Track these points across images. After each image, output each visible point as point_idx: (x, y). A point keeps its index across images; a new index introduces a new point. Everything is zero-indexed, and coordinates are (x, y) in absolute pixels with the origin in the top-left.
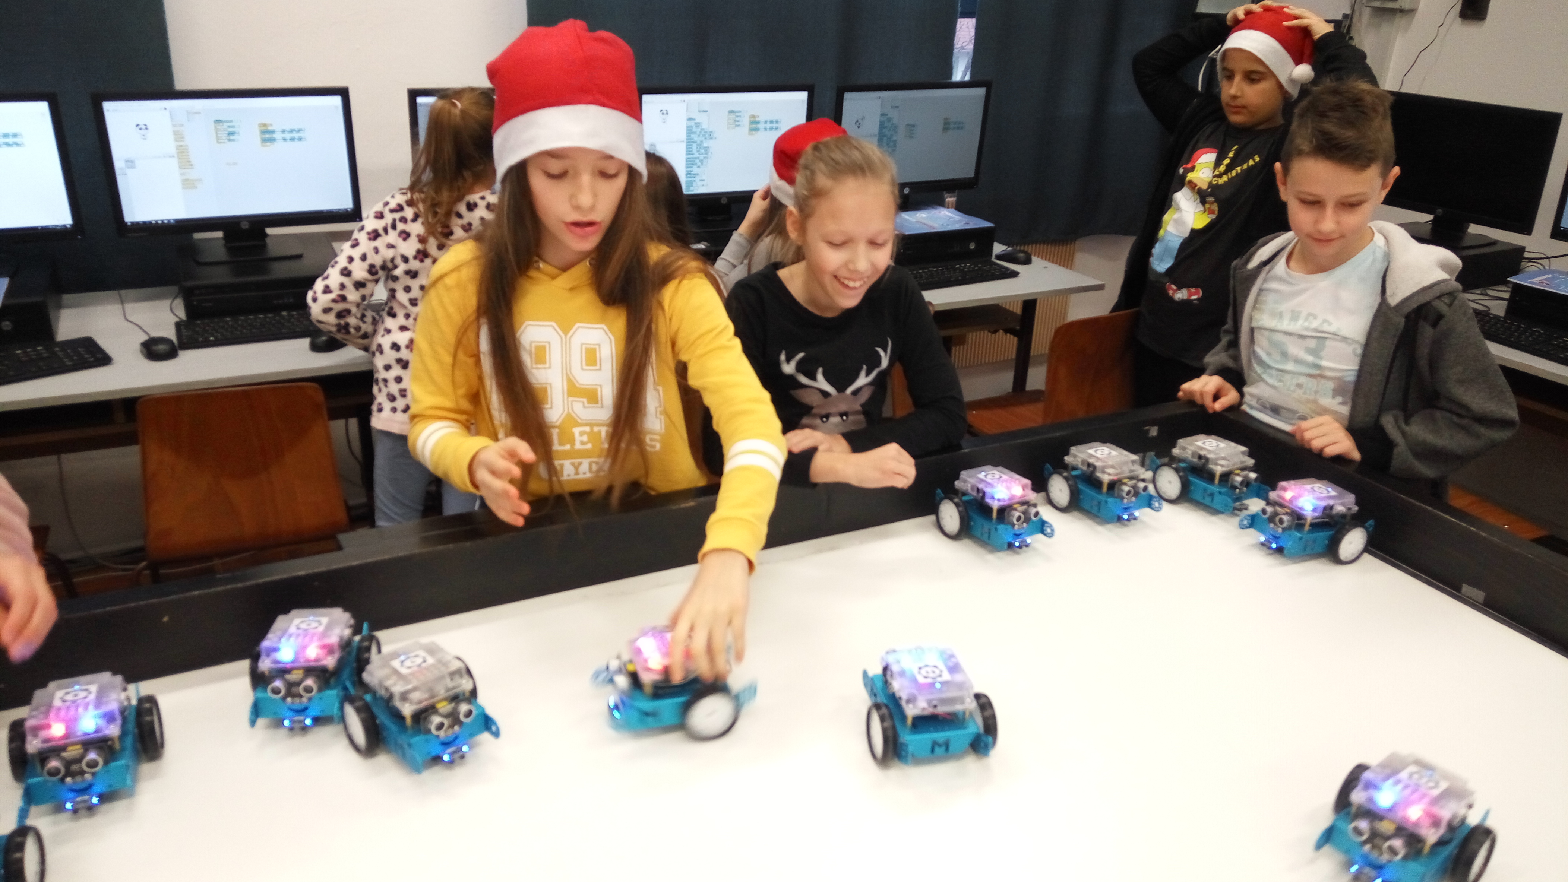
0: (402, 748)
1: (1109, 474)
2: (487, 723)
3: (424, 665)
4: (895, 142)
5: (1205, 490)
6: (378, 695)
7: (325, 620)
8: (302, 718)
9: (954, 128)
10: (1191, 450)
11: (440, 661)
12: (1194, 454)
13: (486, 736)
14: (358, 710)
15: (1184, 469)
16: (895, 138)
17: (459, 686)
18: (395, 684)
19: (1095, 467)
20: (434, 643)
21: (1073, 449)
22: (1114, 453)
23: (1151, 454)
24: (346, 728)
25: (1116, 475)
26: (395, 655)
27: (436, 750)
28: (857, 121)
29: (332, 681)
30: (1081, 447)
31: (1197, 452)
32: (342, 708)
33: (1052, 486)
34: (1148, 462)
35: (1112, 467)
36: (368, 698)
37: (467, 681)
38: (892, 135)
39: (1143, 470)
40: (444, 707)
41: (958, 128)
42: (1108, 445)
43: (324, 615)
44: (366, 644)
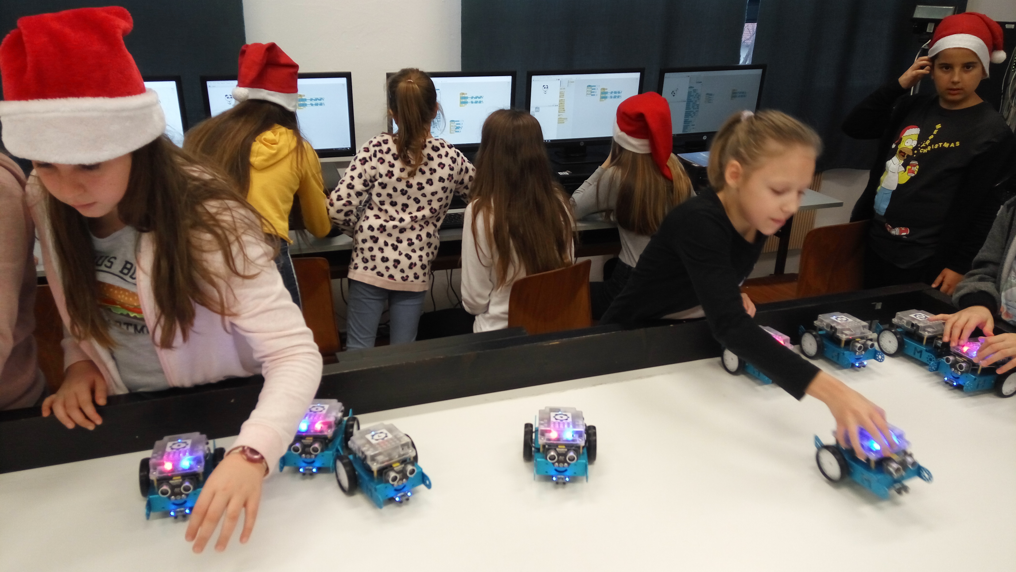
0: (370, 490)
1: (846, 335)
2: (424, 479)
3: (386, 439)
4: (698, 105)
5: (916, 348)
6: (357, 456)
7: (327, 407)
8: (311, 468)
9: (739, 96)
10: (906, 320)
11: (395, 437)
12: (908, 323)
13: (422, 487)
14: (345, 465)
15: (900, 333)
16: (698, 103)
17: (408, 453)
18: (368, 450)
19: (836, 329)
20: (392, 425)
21: (820, 317)
22: (850, 320)
23: (876, 321)
24: (337, 476)
25: (851, 335)
26: (368, 431)
27: (391, 494)
28: (673, 92)
29: (330, 445)
30: (827, 315)
31: (911, 322)
32: (335, 463)
33: (804, 341)
34: (874, 327)
35: (849, 329)
36: (351, 457)
37: (412, 451)
38: (696, 101)
39: (871, 333)
40: (398, 466)
41: (742, 96)
42: (846, 314)
43: (326, 404)
44: (351, 423)
